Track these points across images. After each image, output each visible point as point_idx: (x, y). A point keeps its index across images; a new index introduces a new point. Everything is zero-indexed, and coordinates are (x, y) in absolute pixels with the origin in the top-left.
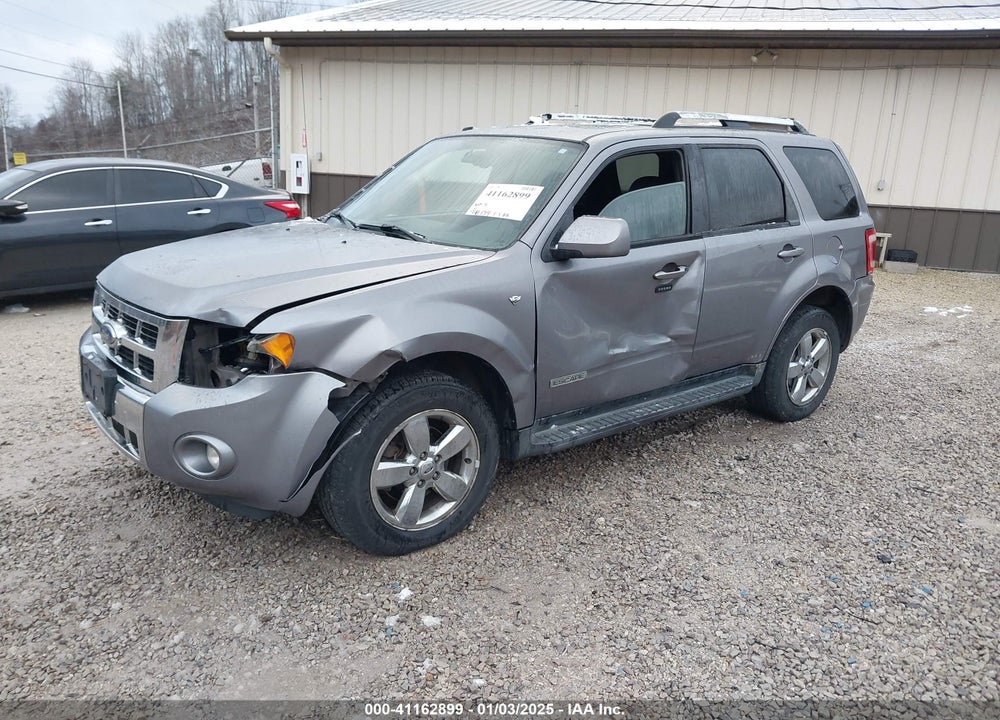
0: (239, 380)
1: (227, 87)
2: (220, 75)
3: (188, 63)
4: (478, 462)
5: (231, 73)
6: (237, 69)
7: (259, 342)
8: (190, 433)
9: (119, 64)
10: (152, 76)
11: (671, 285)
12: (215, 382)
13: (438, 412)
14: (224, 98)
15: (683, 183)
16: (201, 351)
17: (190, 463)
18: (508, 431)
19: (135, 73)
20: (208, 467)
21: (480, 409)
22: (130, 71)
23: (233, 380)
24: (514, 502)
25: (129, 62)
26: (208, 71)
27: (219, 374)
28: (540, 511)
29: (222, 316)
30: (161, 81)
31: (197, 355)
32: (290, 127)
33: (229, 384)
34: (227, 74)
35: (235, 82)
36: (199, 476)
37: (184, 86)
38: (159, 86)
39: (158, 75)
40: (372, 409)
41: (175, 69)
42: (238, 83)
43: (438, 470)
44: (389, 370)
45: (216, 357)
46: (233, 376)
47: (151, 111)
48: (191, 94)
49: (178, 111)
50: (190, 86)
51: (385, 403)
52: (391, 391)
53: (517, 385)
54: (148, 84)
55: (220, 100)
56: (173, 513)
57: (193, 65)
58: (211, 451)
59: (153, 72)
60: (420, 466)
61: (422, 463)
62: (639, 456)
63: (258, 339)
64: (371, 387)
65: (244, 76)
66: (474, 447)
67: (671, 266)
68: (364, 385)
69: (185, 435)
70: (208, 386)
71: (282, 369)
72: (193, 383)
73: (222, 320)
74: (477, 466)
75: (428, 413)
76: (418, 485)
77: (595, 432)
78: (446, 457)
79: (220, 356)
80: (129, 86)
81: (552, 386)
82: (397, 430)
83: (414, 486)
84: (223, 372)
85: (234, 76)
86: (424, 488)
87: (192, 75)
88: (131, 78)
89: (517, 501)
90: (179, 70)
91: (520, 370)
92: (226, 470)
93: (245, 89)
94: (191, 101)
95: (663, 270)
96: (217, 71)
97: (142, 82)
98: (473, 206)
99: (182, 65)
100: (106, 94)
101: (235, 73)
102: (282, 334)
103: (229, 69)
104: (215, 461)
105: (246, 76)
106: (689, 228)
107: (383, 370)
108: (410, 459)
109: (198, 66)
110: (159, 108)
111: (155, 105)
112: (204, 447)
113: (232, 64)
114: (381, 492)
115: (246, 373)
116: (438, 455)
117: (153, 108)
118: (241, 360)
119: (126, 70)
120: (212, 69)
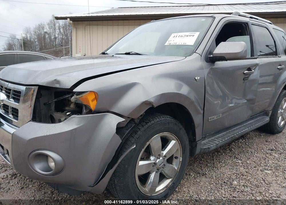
0: (65, 119)
1: (55, 42)
2: (53, 39)
3: (44, 36)
4: (181, 158)
5: (57, 38)
6: (58, 37)
7: (78, 97)
8: (38, 150)
9: (24, 35)
10: (33, 39)
11: (248, 77)
12: (52, 120)
13: (165, 134)
14: (54, 45)
15: (249, 36)
16: (45, 104)
17: (38, 167)
18: (193, 142)
19: (29, 38)
20: (48, 169)
21: (183, 132)
22: (27, 37)
23: (62, 119)
24: (190, 175)
25: (27, 35)
26: (50, 37)
27: (54, 116)
28: (204, 179)
29: (57, 83)
30: (36, 40)
31: (42, 107)
32: (75, 46)
33: (60, 121)
34: (55, 38)
35: (58, 40)
36: (43, 174)
37: (43, 42)
38: (35, 42)
39: (35, 39)
40: (136, 132)
41: (40, 37)
42: (58, 41)
43: (165, 163)
44: (145, 112)
45: (53, 107)
46: (62, 117)
47: (33, 49)
48: (45, 44)
49: (41, 49)
50: (45, 41)
51: (143, 129)
52: (144, 124)
53: (197, 119)
54: (32, 42)
55: (53, 46)
56: (31, 186)
57: (45, 36)
58: (50, 160)
59: (34, 38)
60: (157, 162)
61: (158, 160)
62: (231, 150)
63: (77, 95)
64: (136, 121)
65: (60, 39)
66: (179, 151)
67: (249, 69)
68: (133, 120)
69: (34, 151)
70: (49, 123)
71: (90, 112)
72: (40, 121)
73: (57, 86)
74: (181, 160)
75: (161, 134)
76: (156, 172)
77: (224, 141)
78: (168, 157)
79: (55, 107)
80: (27, 42)
81: (209, 121)
82: (148, 143)
83: (154, 173)
84: (56, 115)
85: (57, 39)
86: (159, 173)
87: (45, 38)
88: (27, 39)
89: (191, 174)
90: (41, 37)
91: (198, 113)
92: (59, 170)
93: (60, 42)
94: (45, 46)
95: (247, 70)
96: (52, 38)
97: (31, 40)
98: (167, 42)
99: (42, 36)
100: (20, 44)
101: (58, 38)
102: (91, 91)
103: (56, 37)
104: (52, 164)
105: (61, 39)
106: (252, 54)
107: (142, 112)
108: (152, 158)
109: (47, 36)
110: (36, 48)
111: (34, 47)
112: (46, 157)
113: (57, 36)
114: (140, 177)
115: (69, 115)
116: (165, 156)
117: (34, 48)
118: (67, 108)
119: (26, 37)
120: (51, 37)
